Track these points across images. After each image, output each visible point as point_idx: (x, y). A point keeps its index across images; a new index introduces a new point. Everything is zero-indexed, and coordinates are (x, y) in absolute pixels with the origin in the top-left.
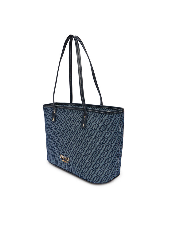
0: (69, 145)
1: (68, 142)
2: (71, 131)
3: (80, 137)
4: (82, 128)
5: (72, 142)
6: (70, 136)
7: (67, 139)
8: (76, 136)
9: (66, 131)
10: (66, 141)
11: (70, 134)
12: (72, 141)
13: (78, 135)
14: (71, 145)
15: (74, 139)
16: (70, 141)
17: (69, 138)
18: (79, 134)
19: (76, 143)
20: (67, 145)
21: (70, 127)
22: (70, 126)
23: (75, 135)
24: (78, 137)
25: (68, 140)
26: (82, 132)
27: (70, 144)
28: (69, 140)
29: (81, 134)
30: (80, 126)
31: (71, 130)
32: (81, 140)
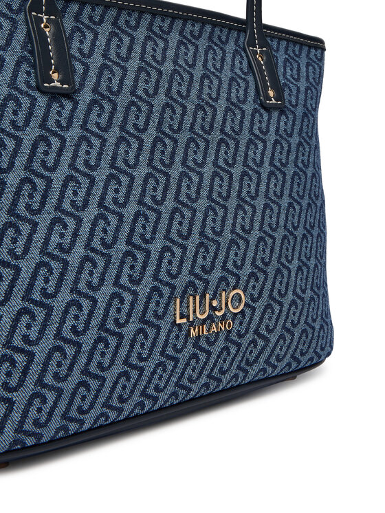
0: (231, 210)
1: (220, 195)
2: (216, 135)
3: (273, 155)
4: (268, 109)
5: (240, 192)
6: (221, 162)
7: (206, 182)
8: (251, 153)
9: (183, 137)
10: (204, 193)
11: (212, 152)
12: (236, 185)
13: (260, 146)
14: (239, 207)
15: (244, 174)
16: (230, 186)
17: (215, 174)
18: (264, 142)
19: (263, 188)
20: (221, 213)
21: (200, 114)
22: (199, 107)
23: (242, 148)
24: (263, 154)
25: (216, 188)
26: (272, 129)
27: (232, 203)
28: (220, 187)
29: (272, 137)
30: (250, 99)
31: (212, 126)
32: (278, 164)
